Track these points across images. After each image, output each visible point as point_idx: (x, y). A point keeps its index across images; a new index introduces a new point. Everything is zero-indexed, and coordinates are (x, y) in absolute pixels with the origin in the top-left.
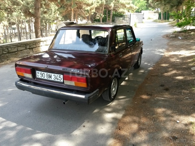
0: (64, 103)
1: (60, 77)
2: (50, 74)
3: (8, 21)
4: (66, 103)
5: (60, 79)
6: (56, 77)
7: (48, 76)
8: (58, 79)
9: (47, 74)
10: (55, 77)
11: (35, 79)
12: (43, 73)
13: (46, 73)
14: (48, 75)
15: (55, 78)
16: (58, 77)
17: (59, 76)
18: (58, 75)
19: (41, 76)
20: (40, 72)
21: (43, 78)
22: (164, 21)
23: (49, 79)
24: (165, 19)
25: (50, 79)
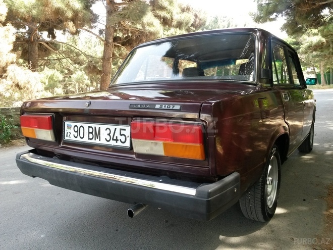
0: (131, 214)
1: (123, 132)
2: (97, 126)
3: (63, 88)
4: (135, 214)
5: (123, 138)
6: (112, 135)
7: (92, 133)
8: (117, 140)
9: (89, 127)
10: (109, 135)
11: (61, 145)
12: (79, 125)
13: (86, 126)
14: (91, 130)
15: (108, 138)
16: (117, 134)
17: (121, 130)
18: (118, 127)
19: (76, 134)
20: (73, 124)
21: (78, 139)
22: (328, 86)
23: (93, 141)
24: (329, 84)
25: (97, 141)
